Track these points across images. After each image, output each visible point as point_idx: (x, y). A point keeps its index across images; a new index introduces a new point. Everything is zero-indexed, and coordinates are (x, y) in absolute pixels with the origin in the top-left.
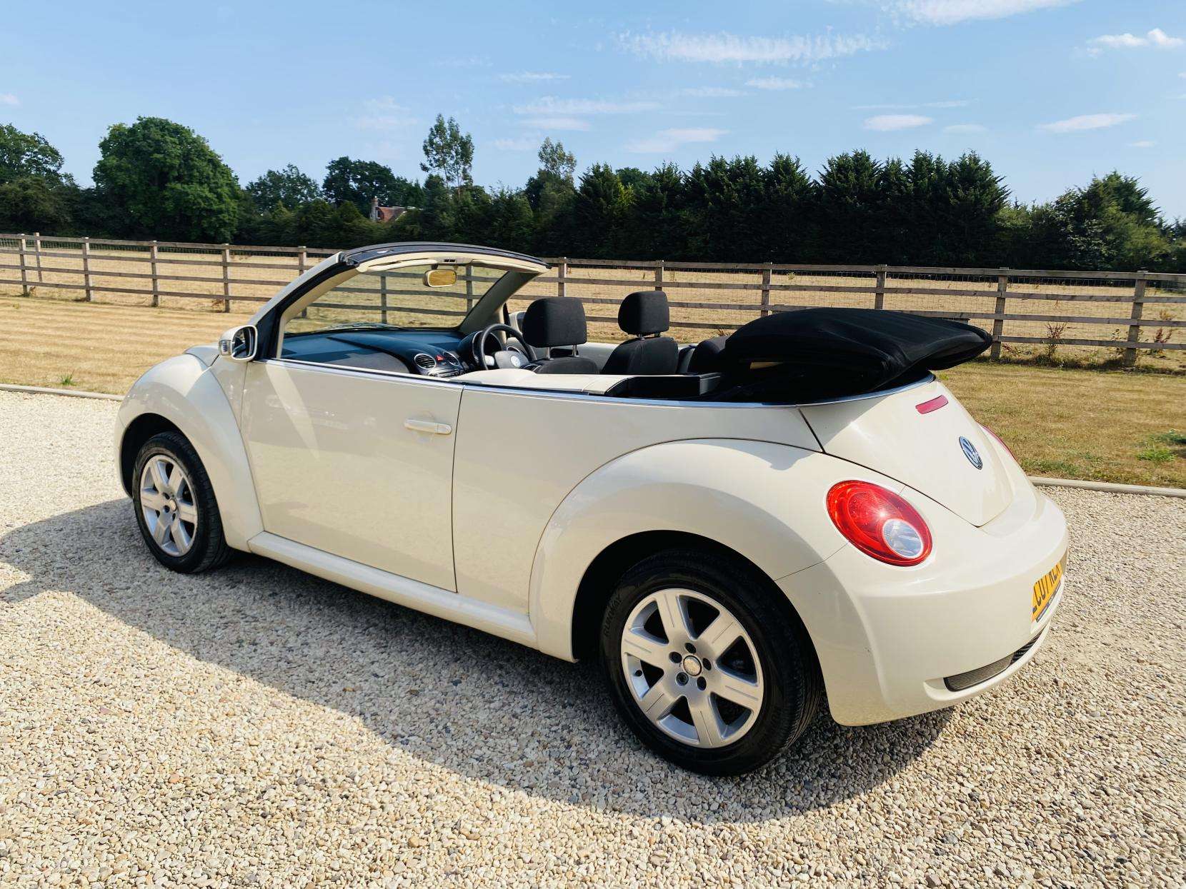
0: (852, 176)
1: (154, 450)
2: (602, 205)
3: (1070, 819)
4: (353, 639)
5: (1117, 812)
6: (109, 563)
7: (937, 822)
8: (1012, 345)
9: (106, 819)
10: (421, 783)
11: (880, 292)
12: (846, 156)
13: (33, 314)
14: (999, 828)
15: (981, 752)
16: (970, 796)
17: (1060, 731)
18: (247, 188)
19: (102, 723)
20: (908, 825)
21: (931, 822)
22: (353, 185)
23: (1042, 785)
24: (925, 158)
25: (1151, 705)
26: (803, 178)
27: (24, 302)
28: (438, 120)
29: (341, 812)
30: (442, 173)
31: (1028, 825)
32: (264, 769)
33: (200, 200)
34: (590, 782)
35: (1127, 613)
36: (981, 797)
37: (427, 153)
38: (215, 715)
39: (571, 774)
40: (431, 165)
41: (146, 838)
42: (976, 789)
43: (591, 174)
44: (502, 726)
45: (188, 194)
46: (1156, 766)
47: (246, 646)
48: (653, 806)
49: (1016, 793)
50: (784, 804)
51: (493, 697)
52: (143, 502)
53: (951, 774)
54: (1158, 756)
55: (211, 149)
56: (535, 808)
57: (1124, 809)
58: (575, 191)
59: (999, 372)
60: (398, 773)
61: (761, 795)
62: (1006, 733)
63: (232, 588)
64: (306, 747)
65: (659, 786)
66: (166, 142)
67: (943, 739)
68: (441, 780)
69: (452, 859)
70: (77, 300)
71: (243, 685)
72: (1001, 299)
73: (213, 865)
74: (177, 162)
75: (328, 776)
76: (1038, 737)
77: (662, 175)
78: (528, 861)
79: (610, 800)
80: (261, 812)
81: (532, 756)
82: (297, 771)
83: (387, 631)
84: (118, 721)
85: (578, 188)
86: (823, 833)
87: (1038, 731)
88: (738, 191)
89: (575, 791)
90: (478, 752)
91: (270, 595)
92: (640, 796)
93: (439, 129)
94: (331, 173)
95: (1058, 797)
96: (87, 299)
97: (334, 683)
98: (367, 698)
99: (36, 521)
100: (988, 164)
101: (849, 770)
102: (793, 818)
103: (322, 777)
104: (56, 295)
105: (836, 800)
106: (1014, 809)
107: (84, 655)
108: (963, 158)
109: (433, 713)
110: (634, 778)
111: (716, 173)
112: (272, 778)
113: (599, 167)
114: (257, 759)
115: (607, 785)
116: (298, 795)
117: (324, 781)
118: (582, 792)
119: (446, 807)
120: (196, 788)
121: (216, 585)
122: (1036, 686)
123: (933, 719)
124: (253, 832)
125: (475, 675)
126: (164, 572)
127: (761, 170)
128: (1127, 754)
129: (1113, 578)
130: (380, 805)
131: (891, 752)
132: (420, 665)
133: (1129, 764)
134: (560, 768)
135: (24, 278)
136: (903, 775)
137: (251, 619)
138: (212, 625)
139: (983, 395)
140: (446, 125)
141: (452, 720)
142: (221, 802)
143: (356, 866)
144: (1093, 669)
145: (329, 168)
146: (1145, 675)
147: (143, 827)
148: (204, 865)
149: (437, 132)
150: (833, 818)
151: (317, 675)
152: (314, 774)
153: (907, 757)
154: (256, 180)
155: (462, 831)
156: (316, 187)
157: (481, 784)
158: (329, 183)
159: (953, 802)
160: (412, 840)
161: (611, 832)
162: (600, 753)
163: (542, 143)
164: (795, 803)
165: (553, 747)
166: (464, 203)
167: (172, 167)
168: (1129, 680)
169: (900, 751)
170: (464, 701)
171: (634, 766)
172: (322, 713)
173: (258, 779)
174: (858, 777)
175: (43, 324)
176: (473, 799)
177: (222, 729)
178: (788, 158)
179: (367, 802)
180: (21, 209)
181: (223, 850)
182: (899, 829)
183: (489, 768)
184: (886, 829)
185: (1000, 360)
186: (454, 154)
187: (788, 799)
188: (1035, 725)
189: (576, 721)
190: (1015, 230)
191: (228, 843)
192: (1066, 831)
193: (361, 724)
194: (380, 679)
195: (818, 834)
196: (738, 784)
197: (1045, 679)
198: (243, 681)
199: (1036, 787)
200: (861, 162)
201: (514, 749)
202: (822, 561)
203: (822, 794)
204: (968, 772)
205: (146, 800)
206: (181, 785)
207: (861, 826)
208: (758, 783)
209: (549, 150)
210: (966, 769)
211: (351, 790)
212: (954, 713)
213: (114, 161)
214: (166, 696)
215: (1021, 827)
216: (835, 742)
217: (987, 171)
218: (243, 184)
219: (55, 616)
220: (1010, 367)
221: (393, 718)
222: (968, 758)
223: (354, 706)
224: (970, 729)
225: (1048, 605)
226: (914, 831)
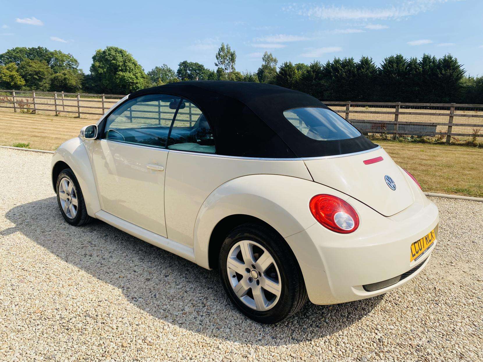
0: (395, 65)
1: (63, 176)
2: (288, 78)
3: (424, 354)
4: (131, 256)
5: (448, 352)
6: (47, 221)
7: (359, 351)
8: (456, 137)
9: (5, 327)
10: (136, 319)
11: (397, 114)
12: (393, 57)
13: (57, 122)
14: (388, 356)
15: (390, 319)
16: (379, 339)
17: (430, 312)
18: (148, 73)
19: (19, 286)
20: (346, 351)
21: (357, 351)
22: (189, 72)
23: (414, 337)
24: (428, 57)
25: (479, 301)
26: (373, 67)
27: (55, 118)
28: (222, 45)
29: (99, 330)
30: (223, 67)
31: (403, 355)
32: (75, 309)
33: (129, 79)
34: (208, 323)
35: (479, 257)
36: (384, 340)
37: (217, 59)
38: (64, 285)
39: (201, 319)
40: (219, 63)
41: (17, 336)
42: (383, 337)
43: (284, 66)
44: (179, 296)
45: (124, 76)
46: (473, 331)
47: (87, 257)
48: (232, 335)
49: (401, 339)
50: (291, 338)
51: (180, 283)
52: (60, 197)
53: (373, 329)
54: (475, 326)
55: (134, 58)
56: (181, 333)
57: (451, 351)
58: (277, 73)
59: (449, 149)
60: (129, 314)
61: (282, 333)
62: (404, 311)
63: (91, 232)
64: (95, 300)
65: (238, 326)
66: (117, 56)
67: (373, 312)
68: (145, 318)
69: (138, 354)
70: (75, 118)
71: (80, 273)
72: (451, 117)
73: (40, 349)
74: (121, 64)
75: (99, 313)
76: (419, 314)
77: (313, 66)
78: (169, 356)
79: (214, 331)
80: (67, 327)
81: (187, 309)
82: (87, 311)
83: (146, 252)
84: (25, 286)
85: (278, 72)
86: (305, 353)
87: (420, 311)
88: (345, 72)
89: (200, 326)
90: (165, 307)
91: (105, 236)
92: (228, 330)
93: (222, 49)
94: (180, 67)
95: (421, 343)
96: (79, 117)
97: (117, 274)
98: (127, 281)
99: (26, 203)
100: (456, 59)
101: (325, 324)
102: (293, 345)
103: (96, 314)
104: (68, 116)
105: (315, 338)
106: (398, 347)
107: (23, 258)
108: (445, 57)
109: (152, 289)
110: (228, 322)
111: (336, 65)
112: (76, 314)
113: (287, 63)
114: (73, 305)
115: (215, 325)
116: (84, 321)
117: (97, 316)
118: (203, 327)
119: (144, 330)
120: (44, 316)
121: (85, 231)
122: (425, 290)
123: (372, 303)
124: (61, 336)
125: (176, 273)
126: (67, 225)
127: (355, 63)
128: (460, 324)
129: (476, 241)
130: (116, 327)
131: (348, 317)
132: (155, 268)
133: (460, 329)
134: (197, 316)
135: (56, 109)
136: (350, 328)
137: (94, 246)
138: (77, 247)
139: (438, 159)
140: (225, 47)
141: (159, 292)
142: (53, 322)
143: (97, 354)
144: (455, 283)
145: (179, 65)
146: (480, 287)
147: (18, 331)
148: (36, 349)
149: (222, 50)
150: (312, 346)
151: (111, 270)
152: (94, 312)
153: (354, 320)
154: (151, 71)
155: (146, 341)
156: (174, 73)
157: (161, 321)
158: (179, 72)
159: (369, 342)
160: (123, 344)
161: (210, 346)
162: (217, 310)
163: (264, 54)
164: (296, 338)
165: (198, 306)
166: (232, 79)
167: (119, 66)
168: (471, 289)
169: (352, 317)
170: (167, 284)
171: (230, 317)
172: (107, 286)
173: (70, 313)
174: (329, 328)
175: (59, 126)
176: (155, 327)
177: (64, 291)
178: (367, 58)
179: (111, 326)
180: (63, 83)
181: (46, 343)
182: (340, 353)
183: (167, 314)
184: (335, 352)
185: (450, 144)
186: (228, 59)
187: (293, 336)
188: (419, 308)
189: (211, 295)
190: (468, 87)
191: (49, 340)
192: (420, 359)
193: (121, 292)
194: (136, 273)
195: (302, 353)
196: (273, 328)
197: (430, 287)
198: (80, 271)
199: (412, 337)
200: (399, 59)
201: (180, 306)
202: (304, 230)
203: (310, 334)
204: (381, 328)
205: (23, 320)
206: (39, 314)
207: (323, 351)
208: (282, 328)
209: (266, 56)
210: (380, 327)
211: (107, 320)
212: (382, 300)
213: (97, 64)
214: (48, 276)
215: (399, 356)
216: (323, 311)
217: (456, 62)
218: (146, 72)
219: (18, 241)
220: (454, 147)
221: (135, 290)
222: (383, 322)
223: (121, 284)
224: (388, 308)
225: (423, 253)
226: (347, 355)
